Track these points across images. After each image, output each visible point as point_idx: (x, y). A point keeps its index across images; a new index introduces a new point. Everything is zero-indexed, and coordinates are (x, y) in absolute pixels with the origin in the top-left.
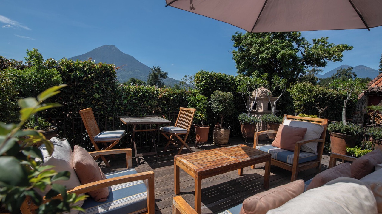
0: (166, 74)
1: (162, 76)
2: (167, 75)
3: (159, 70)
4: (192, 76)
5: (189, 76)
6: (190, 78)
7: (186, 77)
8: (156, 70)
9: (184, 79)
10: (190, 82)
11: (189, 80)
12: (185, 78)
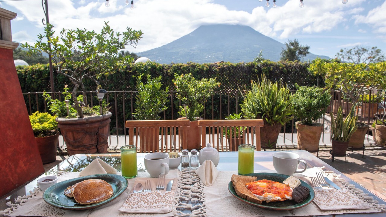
0: (307, 48)
1: (300, 53)
2: (309, 51)
3: (295, 44)
4: (351, 50)
5: (346, 50)
6: (348, 52)
7: (342, 51)
8: (292, 44)
9: (338, 54)
10: (349, 58)
11: (346, 55)
12: (340, 53)
